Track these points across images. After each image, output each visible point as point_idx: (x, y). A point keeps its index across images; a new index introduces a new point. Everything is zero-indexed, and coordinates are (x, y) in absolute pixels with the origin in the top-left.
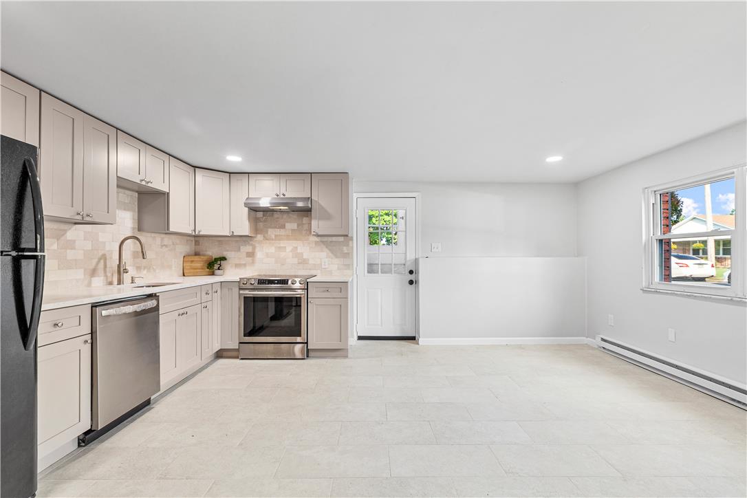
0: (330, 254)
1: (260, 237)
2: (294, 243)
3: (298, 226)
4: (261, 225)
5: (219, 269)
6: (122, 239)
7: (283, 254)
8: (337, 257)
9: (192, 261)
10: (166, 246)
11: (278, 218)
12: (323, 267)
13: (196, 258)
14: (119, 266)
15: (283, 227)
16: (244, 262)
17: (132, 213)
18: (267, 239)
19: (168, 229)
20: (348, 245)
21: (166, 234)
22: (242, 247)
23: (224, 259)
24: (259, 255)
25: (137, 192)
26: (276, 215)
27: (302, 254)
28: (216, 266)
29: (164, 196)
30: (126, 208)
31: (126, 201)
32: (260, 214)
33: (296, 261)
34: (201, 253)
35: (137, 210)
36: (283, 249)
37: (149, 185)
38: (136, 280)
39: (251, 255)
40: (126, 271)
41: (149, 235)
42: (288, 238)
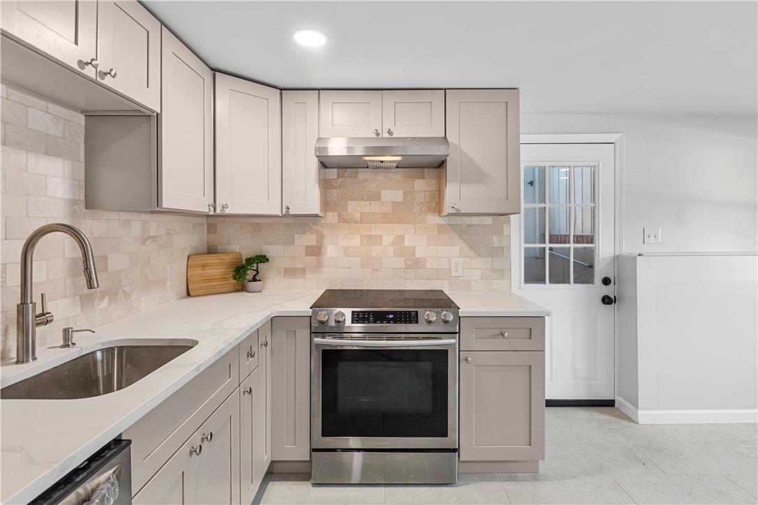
0: (467, 250)
1: (331, 217)
2: (399, 229)
3: (405, 195)
4: (334, 193)
5: (254, 280)
6: (31, 232)
7: (375, 250)
8: (479, 255)
9: (204, 266)
10: (154, 238)
11: (366, 181)
12: (454, 274)
13: (211, 259)
14: (22, 309)
15: (377, 197)
16: (301, 266)
17: (68, 164)
18: (345, 221)
19: (158, 202)
20: (500, 233)
21: (153, 212)
22: (296, 236)
23: (263, 259)
24: (330, 251)
25: (82, 112)
26: (363, 175)
27: (414, 248)
28: (250, 274)
29: (148, 121)
30: (50, 148)
31: (52, 132)
32: (332, 174)
33: (400, 262)
34: (220, 247)
35: (82, 158)
36: (376, 240)
37: (107, 81)
38: (76, 337)
39: (315, 251)
40: (44, 318)
41: (114, 215)
42: (386, 218)
